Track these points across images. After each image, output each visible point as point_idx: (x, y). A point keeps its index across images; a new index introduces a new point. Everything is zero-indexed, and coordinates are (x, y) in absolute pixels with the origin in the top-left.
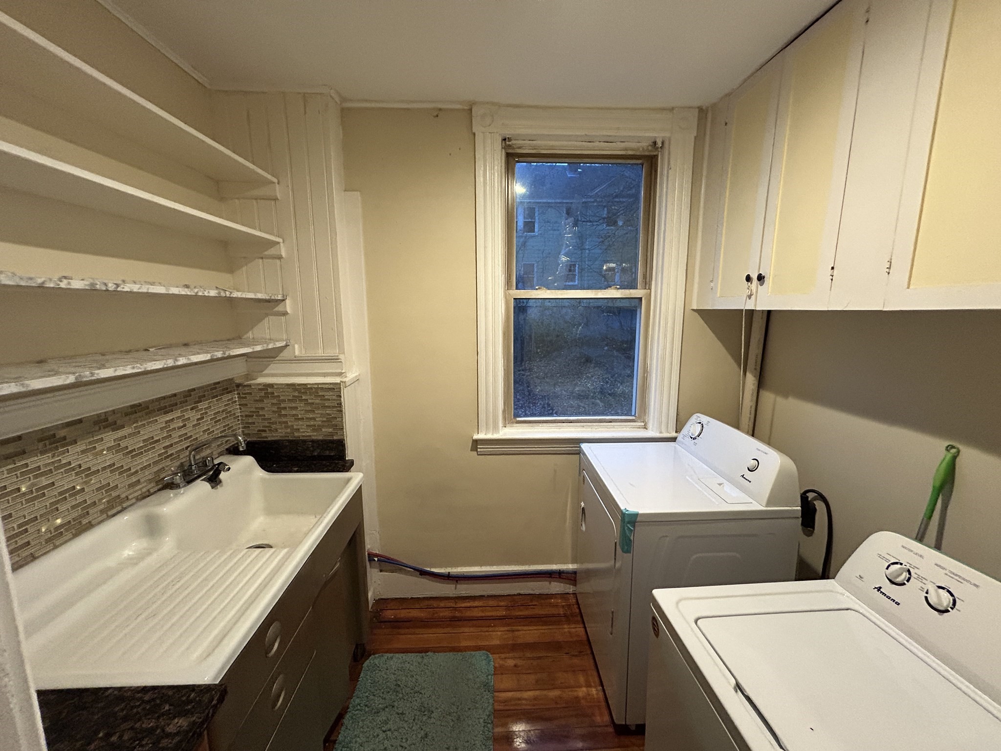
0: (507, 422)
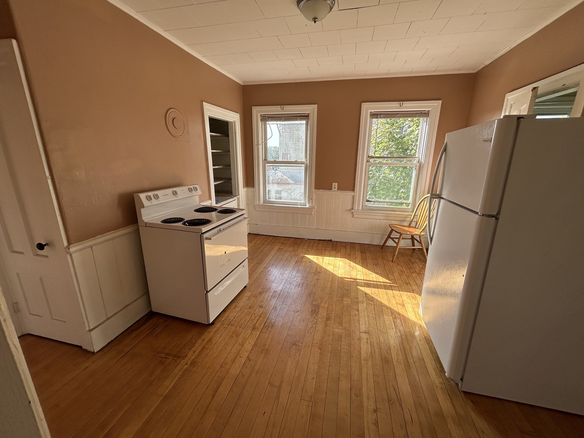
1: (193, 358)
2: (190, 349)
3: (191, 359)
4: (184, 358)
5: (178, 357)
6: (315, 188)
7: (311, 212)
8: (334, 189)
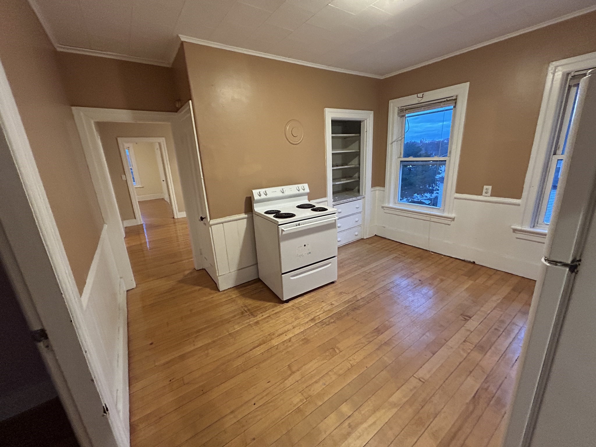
1: (259, 319)
2: (261, 313)
3: (258, 320)
4: (255, 316)
5: (252, 315)
6: (457, 192)
7: (449, 222)
8: (486, 195)
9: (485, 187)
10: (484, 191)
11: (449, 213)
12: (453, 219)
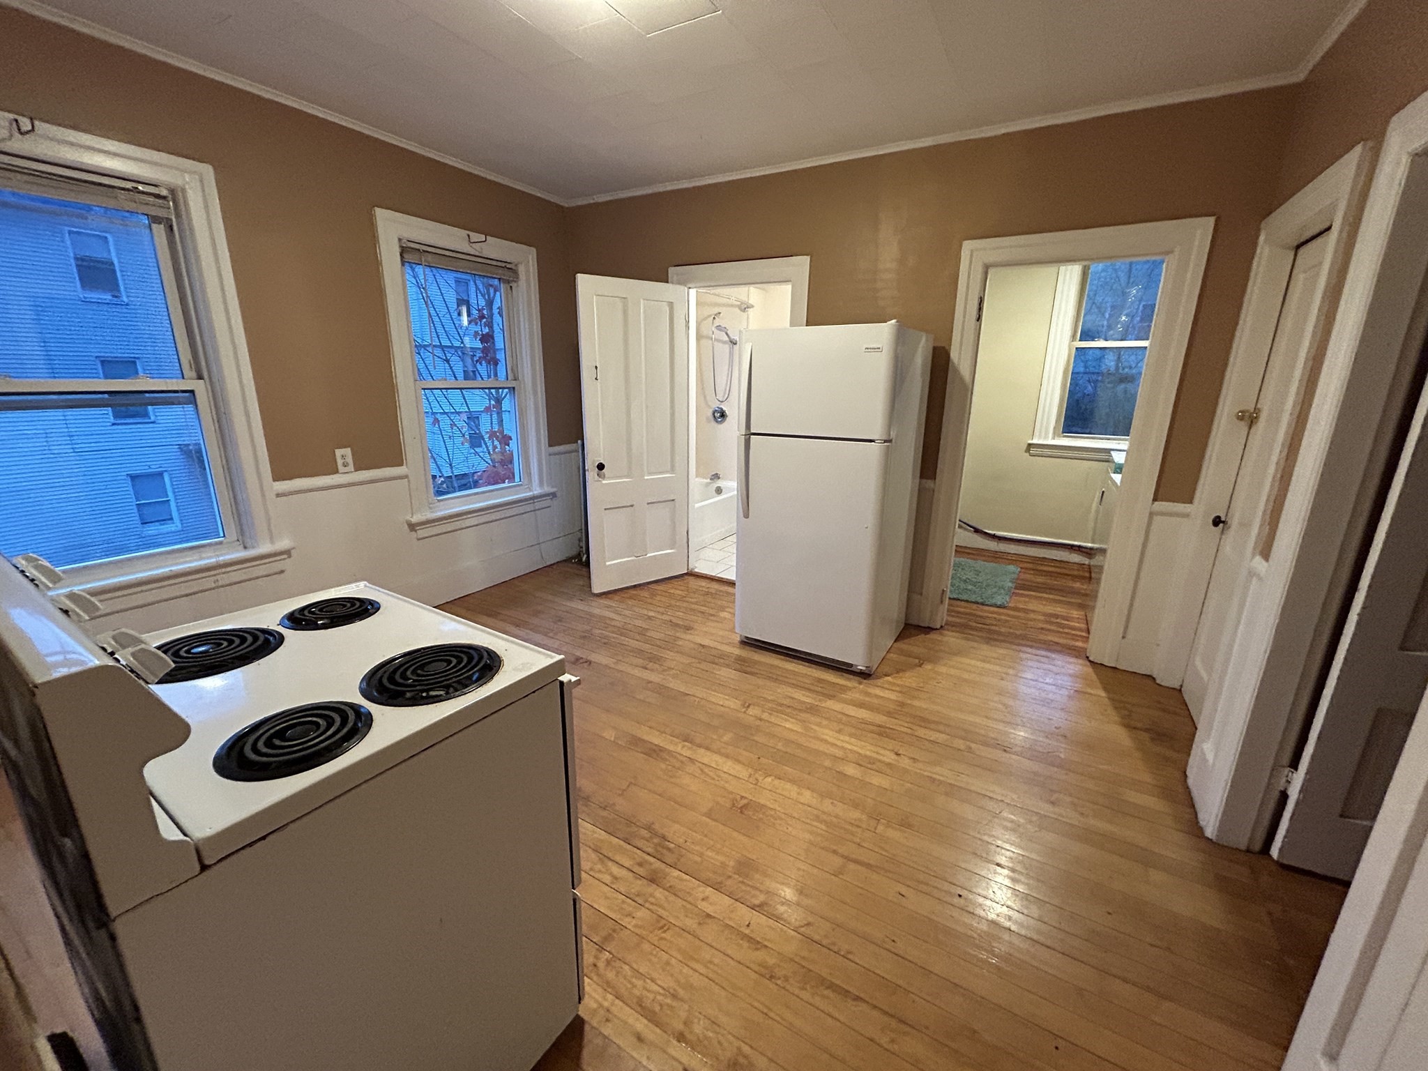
0: (1055, 435)
6: (277, 477)
7: (277, 567)
8: (346, 469)
9: (339, 452)
10: (340, 462)
11: (272, 541)
12: (288, 553)
